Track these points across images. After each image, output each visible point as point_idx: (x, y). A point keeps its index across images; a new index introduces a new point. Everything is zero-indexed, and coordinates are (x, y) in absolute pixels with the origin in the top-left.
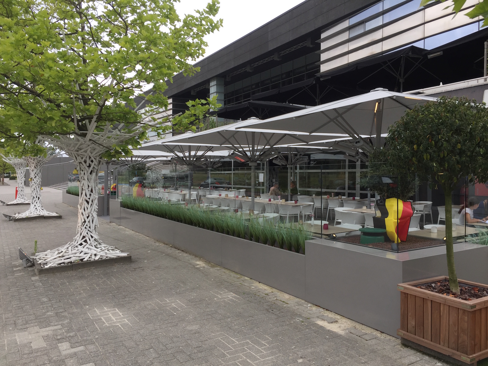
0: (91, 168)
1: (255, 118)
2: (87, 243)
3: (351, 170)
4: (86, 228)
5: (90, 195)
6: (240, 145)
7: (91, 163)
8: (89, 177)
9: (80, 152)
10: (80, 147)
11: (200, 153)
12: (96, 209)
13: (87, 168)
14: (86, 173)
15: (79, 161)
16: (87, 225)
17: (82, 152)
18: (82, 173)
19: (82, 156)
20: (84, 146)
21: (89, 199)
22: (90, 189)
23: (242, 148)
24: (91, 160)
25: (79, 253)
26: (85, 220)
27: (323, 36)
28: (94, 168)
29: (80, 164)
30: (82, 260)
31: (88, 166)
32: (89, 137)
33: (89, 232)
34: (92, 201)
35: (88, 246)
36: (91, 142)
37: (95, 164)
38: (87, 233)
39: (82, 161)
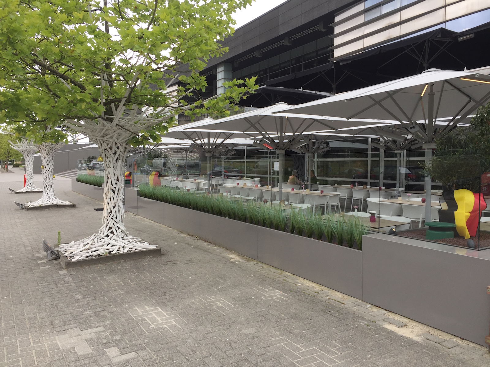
0: (117, 155)
1: (283, 103)
2: (114, 235)
3: (374, 159)
4: (112, 219)
5: (116, 184)
6: (266, 132)
7: (116, 150)
8: (115, 165)
9: (106, 138)
10: (106, 133)
11: (219, 141)
12: (122, 198)
13: (112, 155)
14: (111, 161)
15: (104, 147)
16: (113, 216)
17: (107, 138)
18: (108, 160)
19: (107, 142)
20: (110, 131)
21: (115, 188)
22: (116, 178)
23: (268, 135)
24: (117, 146)
25: (107, 245)
26: (111, 210)
27: (337, 19)
28: (120, 155)
29: (106, 151)
30: (110, 253)
31: (113, 153)
32: (115, 122)
33: (115, 223)
34: (118, 190)
35: (114, 237)
36: (118, 127)
37: (121, 151)
38: (114, 224)
39: (108, 148)
